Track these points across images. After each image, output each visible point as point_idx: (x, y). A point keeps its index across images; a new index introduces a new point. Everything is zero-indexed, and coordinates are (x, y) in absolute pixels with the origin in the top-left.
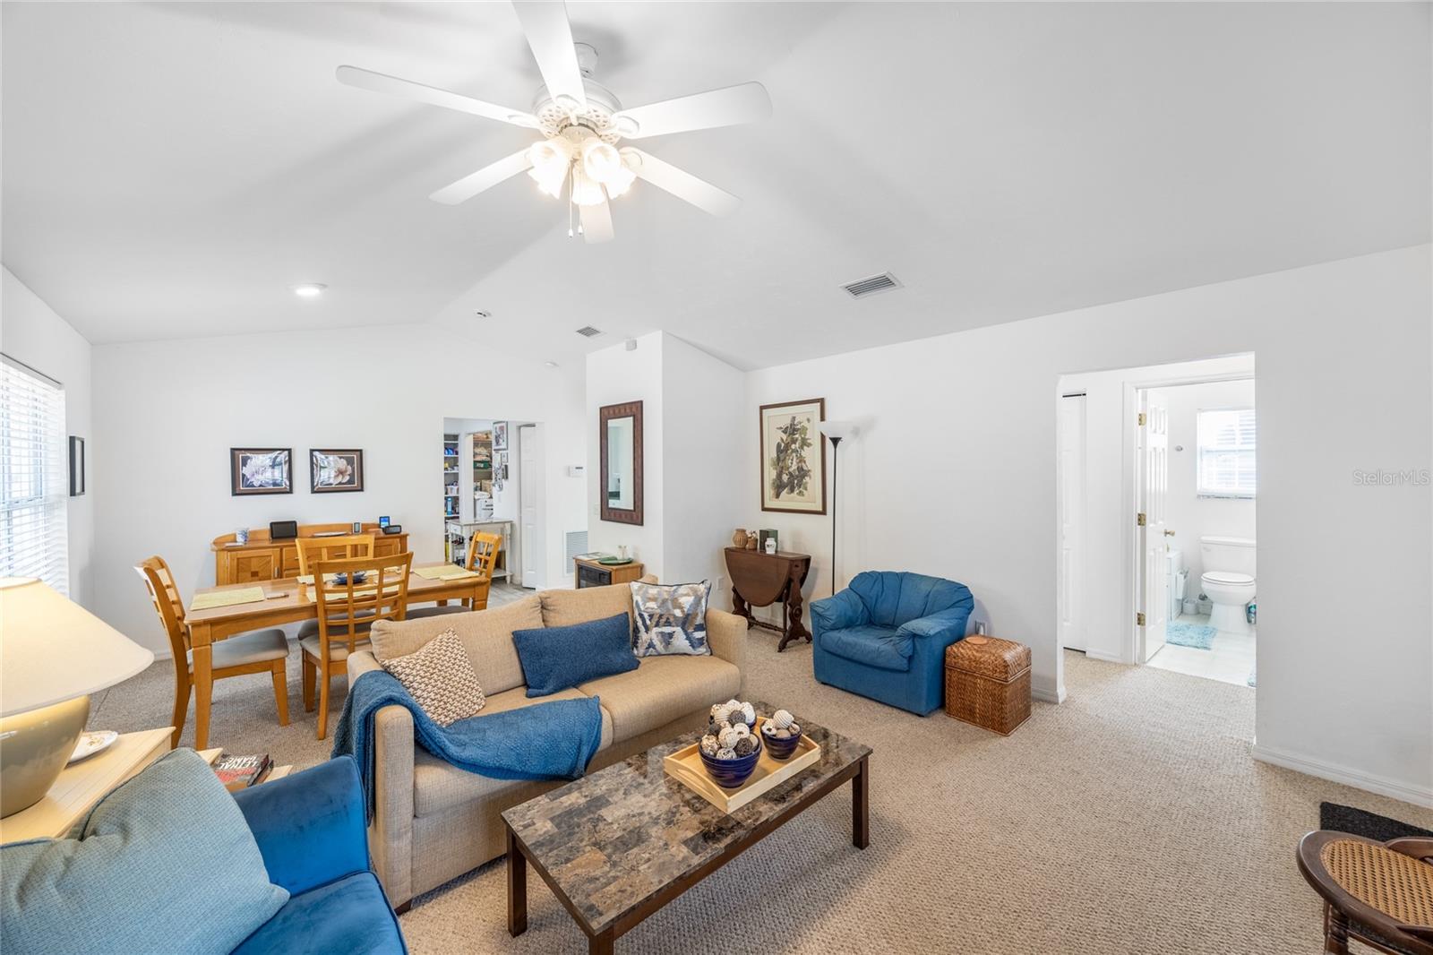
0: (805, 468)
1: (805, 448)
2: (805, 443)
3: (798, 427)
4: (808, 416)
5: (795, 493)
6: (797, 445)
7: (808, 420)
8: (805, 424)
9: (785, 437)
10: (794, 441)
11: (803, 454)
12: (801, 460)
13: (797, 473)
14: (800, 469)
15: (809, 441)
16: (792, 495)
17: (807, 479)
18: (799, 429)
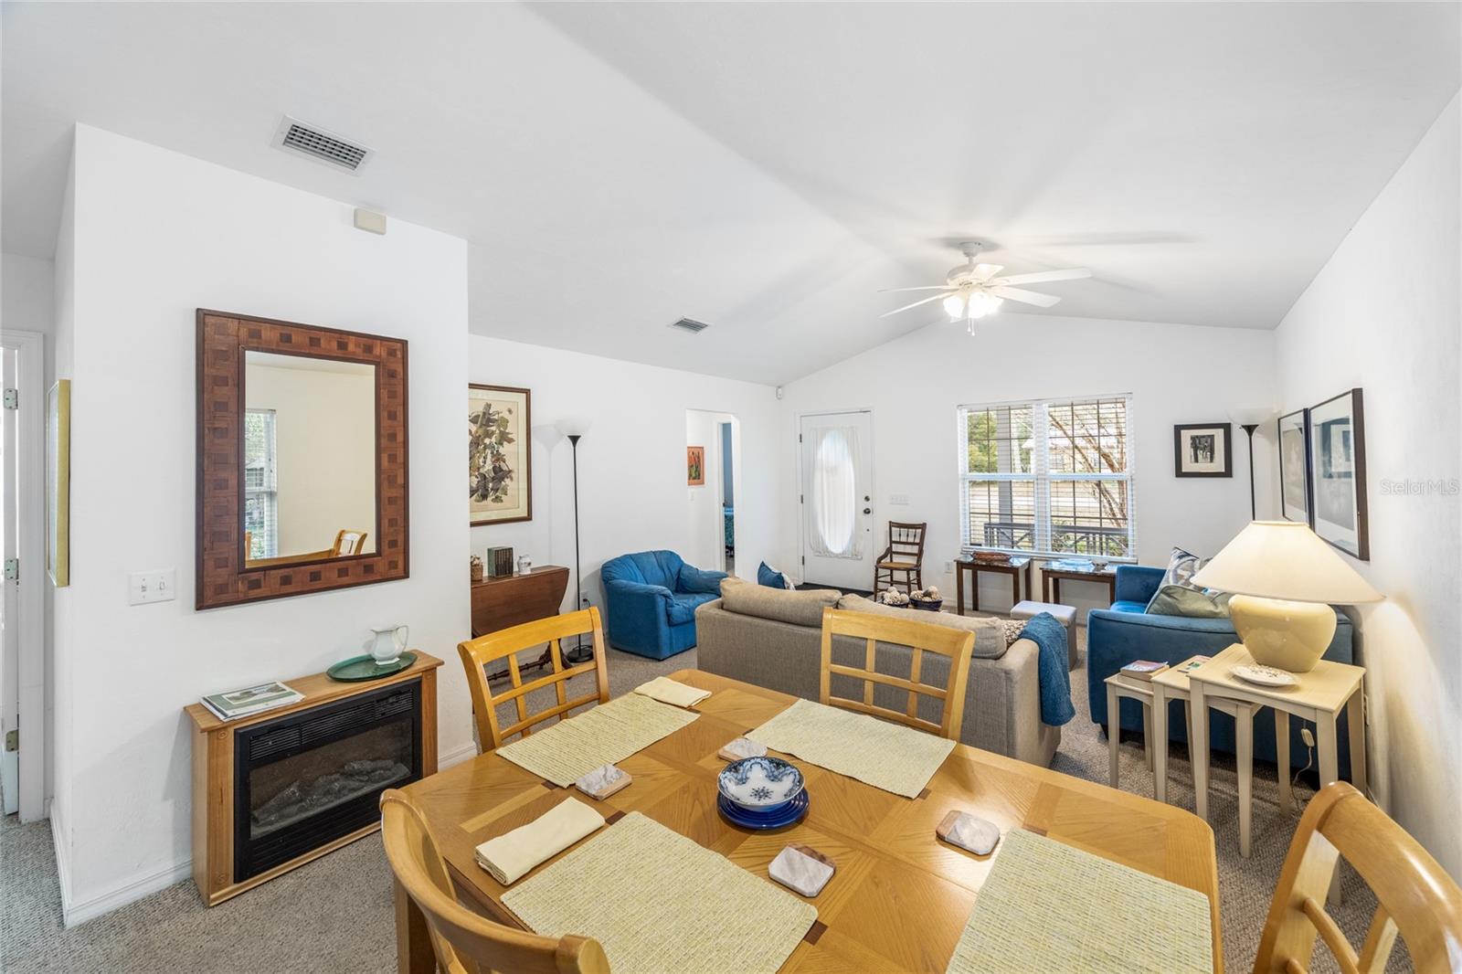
0: (505, 468)
1: (505, 443)
2: (504, 438)
3: (496, 417)
4: (510, 407)
5: (490, 499)
6: (493, 440)
7: (510, 411)
8: (506, 415)
9: (474, 428)
10: (489, 435)
11: (502, 450)
12: (498, 457)
13: (492, 474)
14: (497, 470)
15: (510, 436)
16: (485, 502)
17: (507, 481)
18: (495, 421)
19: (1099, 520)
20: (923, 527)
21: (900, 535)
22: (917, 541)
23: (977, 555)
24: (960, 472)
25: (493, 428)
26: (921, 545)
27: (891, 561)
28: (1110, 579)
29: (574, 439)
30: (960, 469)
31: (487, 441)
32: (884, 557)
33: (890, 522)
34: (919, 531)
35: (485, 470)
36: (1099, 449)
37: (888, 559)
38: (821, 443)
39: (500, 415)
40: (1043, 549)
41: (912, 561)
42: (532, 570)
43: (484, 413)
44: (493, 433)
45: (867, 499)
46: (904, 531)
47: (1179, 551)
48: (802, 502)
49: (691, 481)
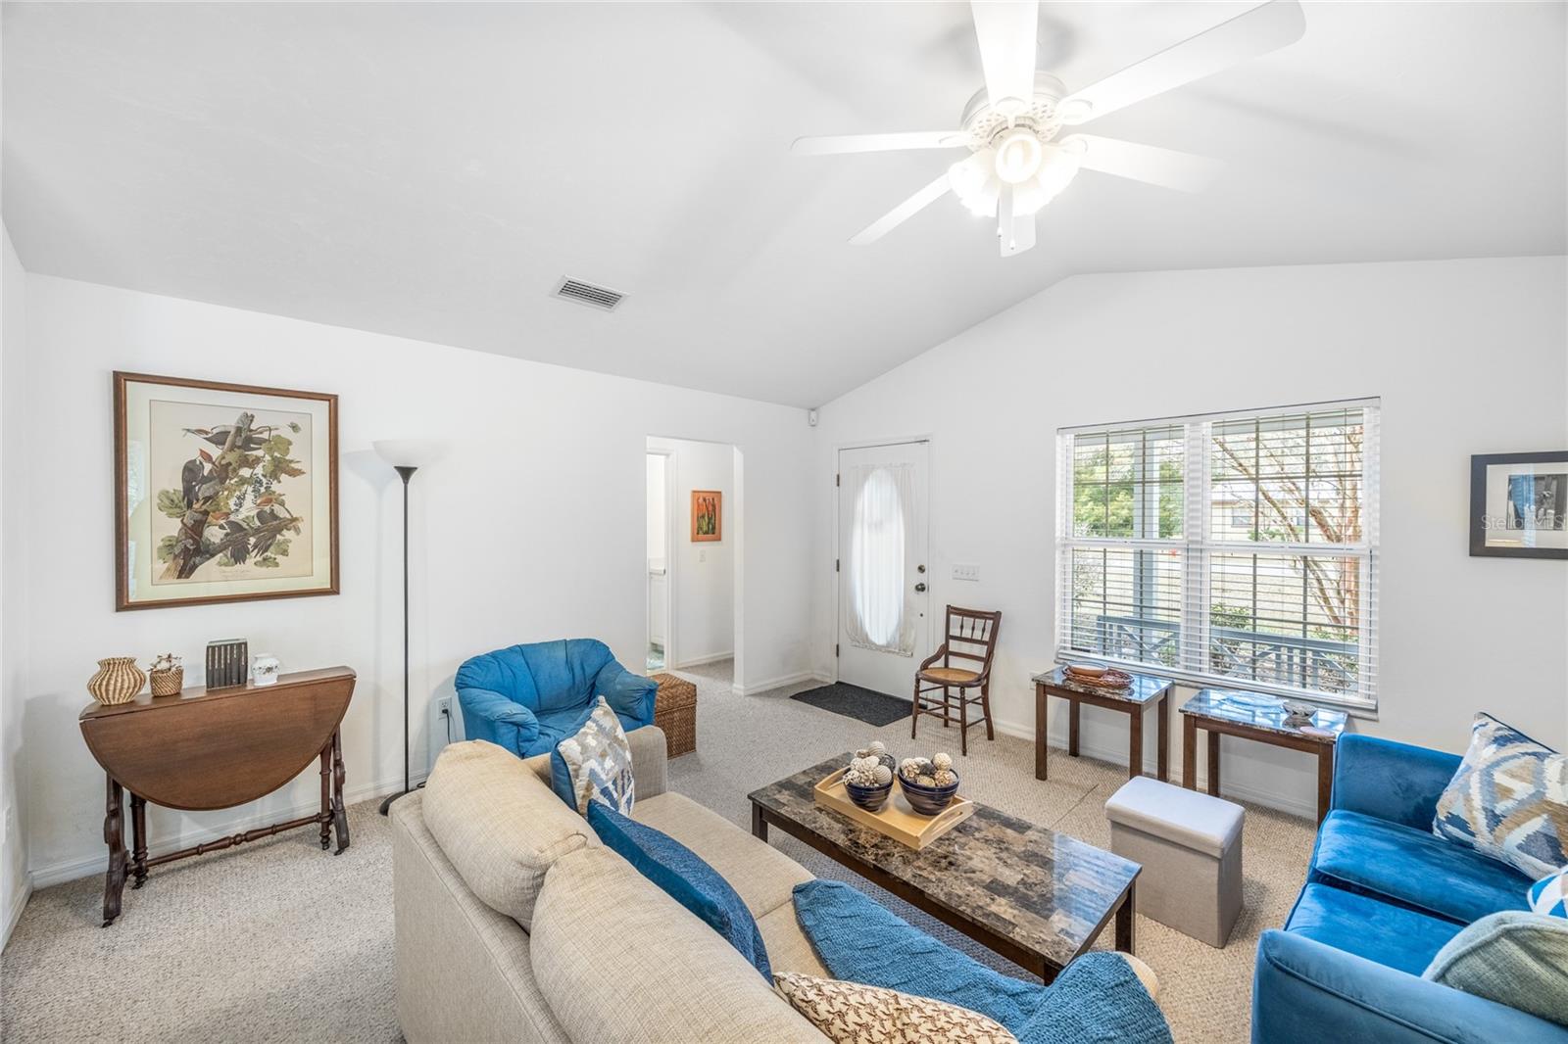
0: (282, 514)
1: (283, 476)
2: (281, 467)
3: (265, 435)
4: (293, 420)
5: (249, 561)
6: (258, 471)
7: (293, 427)
8: (286, 433)
9: (216, 451)
10: (251, 464)
11: (275, 487)
12: (271, 499)
13: (256, 524)
14: (266, 517)
15: (294, 465)
17: (288, 534)
18: (261, 442)
19: (1301, 626)
20: (996, 617)
21: (962, 627)
22: (986, 638)
23: (1073, 674)
24: (1058, 534)
25: (260, 453)
26: (991, 645)
27: (946, 665)
28: (1322, 748)
29: (406, 472)
30: (1058, 527)
31: (245, 472)
32: (936, 658)
33: (948, 606)
34: (990, 623)
35: (241, 517)
36: (1306, 502)
37: (940, 663)
38: (863, 486)
39: (273, 433)
40: (1195, 669)
41: (977, 667)
42: (280, 677)
43: (239, 430)
44: (258, 460)
45: (921, 569)
46: (968, 621)
47: (1493, 725)
48: (838, 570)
49: (701, 535)
